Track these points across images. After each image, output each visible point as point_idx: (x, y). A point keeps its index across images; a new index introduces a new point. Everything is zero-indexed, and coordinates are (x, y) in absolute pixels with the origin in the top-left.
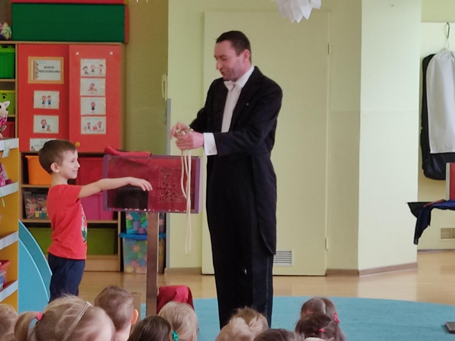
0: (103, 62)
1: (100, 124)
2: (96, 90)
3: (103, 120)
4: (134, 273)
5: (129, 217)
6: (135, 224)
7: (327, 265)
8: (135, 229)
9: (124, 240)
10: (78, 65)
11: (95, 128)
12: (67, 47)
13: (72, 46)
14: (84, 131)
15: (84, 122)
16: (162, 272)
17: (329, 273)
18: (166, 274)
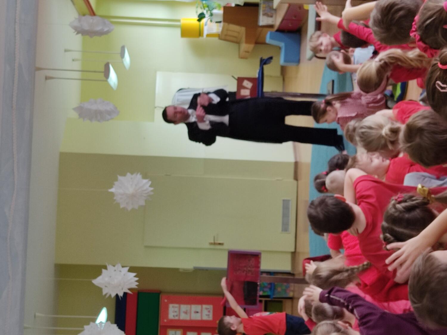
0: (171, 306)
1: (206, 309)
2: (187, 311)
3: (204, 306)
4: (293, 291)
5: (261, 293)
6: (265, 290)
7: (291, 180)
8: (267, 290)
9: (274, 296)
10: (172, 321)
11: (209, 312)
12: (161, 326)
13: (161, 323)
14: (211, 318)
15: (205, 318)
16: (293, 275)
17: (296, 178)
18: (295, 273)
